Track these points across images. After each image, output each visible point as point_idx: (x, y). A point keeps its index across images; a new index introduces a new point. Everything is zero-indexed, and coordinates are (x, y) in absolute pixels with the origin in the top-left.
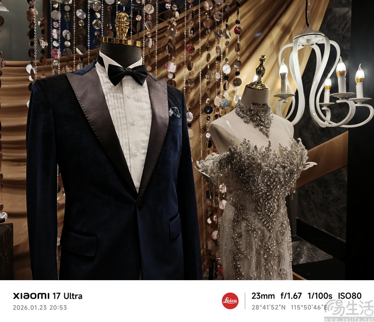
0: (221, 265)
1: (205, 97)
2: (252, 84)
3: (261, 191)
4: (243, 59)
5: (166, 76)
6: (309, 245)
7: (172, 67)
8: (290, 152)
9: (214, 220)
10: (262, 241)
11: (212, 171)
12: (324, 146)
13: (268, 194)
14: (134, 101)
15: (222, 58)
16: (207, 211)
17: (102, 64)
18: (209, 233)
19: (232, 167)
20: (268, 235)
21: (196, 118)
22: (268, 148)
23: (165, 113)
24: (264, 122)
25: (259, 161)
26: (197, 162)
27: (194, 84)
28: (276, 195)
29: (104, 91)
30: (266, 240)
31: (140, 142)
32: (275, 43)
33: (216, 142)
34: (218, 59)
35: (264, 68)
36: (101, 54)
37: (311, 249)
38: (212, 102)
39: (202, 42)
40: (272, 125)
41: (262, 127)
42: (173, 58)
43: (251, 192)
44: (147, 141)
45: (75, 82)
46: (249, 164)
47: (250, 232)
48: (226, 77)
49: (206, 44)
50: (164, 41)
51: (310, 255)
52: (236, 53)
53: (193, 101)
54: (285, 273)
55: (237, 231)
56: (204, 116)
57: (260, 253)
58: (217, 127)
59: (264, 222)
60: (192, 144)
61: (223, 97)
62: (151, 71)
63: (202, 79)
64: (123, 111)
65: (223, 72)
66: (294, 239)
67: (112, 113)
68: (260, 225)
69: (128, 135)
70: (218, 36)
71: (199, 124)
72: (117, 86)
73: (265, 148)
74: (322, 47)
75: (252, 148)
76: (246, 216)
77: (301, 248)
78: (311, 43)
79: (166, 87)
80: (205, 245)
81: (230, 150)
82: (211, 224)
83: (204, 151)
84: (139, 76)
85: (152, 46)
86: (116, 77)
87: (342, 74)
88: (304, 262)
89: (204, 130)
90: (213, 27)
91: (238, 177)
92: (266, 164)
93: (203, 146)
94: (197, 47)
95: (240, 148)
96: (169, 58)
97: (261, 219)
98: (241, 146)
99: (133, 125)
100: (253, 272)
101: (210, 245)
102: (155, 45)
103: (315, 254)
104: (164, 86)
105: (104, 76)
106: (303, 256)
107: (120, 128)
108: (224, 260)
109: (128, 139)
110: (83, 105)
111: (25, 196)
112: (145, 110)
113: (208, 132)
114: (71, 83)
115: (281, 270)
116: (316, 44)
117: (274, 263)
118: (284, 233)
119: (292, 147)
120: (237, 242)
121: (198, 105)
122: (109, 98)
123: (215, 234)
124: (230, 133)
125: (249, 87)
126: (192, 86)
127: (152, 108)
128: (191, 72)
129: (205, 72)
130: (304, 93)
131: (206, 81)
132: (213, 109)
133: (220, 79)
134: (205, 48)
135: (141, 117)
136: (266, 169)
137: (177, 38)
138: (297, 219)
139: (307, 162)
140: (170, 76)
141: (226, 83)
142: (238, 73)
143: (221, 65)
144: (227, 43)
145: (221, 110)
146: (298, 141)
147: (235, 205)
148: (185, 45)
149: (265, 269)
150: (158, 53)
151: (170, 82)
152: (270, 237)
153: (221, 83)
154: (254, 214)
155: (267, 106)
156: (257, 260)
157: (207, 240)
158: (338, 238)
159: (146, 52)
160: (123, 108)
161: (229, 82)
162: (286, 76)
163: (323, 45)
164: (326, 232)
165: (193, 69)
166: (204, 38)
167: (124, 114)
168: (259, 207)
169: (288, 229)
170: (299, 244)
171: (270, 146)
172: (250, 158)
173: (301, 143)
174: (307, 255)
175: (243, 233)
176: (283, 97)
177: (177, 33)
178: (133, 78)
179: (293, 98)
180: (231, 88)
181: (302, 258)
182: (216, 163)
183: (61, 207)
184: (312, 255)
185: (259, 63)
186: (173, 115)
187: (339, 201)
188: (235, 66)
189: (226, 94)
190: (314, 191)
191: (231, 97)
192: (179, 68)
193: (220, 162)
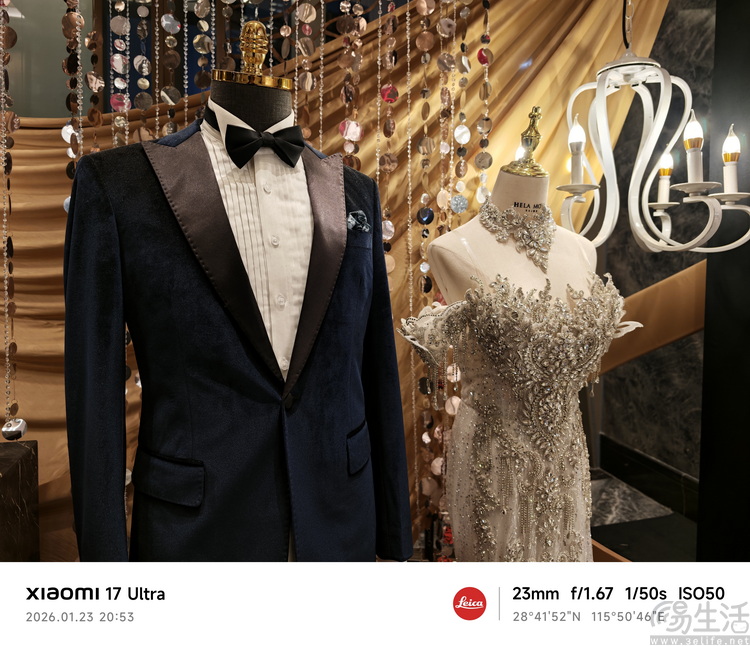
0: (449, 527)
1: (418, 190)
2: (514, 164)
3: (531, 379)
4: (494, 115)
5: (341, 149)
6: (624, 487)
7: (353, 131)
8: (590, 302)
9: (436, 436)
10: (531, 478)
11: (432, 338)
12: (657, 289)
13: (544, 385)
14: (278, 199)
15: (452, 112)
16: (421, 419)
17: (214, 124)
18: (425, 463)
19: (472, 330)
20: (544, 467)
21: (401, 233)
22: (545, 293)
23: (339, 222)
24: (536, 241)
25: (527, 319)
26: (403, 321)
27: (396, 165)
28: (561, 387)
29: (218, 178)
30: (540, 477)
31: (291, 281)
32: (561, 81)
33: (441, 282)
34: (446, 113)
35: (537, 132)
36: (212, 105)
37: (630, 495)
38: (433, 200)
39: (414, 79)
40: (553, 247)
41: (533, 252)
42: (355, 112)
43: (511, 382)
44: (303, 279)
45: (160, 161)
46: (507, 324)
47: (508, 460)
48: (460, 151)
49: (421, 85)
50: (337, 77)
51: (627, 508)
52: (481, 102)
53: (394, 199)
54: (577, 541)
55: (482, 458)
56: (417, 228)
57: (527, 502)
58: (443, 251)
59: (536, 440)
60: (393, 285)
61: (456, 191)
62: (311, 139)
63: (413, 154)
64: (257, 219)
65: (455, 140)
66: (594, 476)
67: (235, 223)
68: (527, 447)
69: (266, 267)
70: (445, 68)
71: (407, 245)
72: (244, 168)
73: (538, 292)
74: (654, 89)
75: (513, 294)
76: (500, 428)
77: (608, 494)
78: (633, 81)
79: (341, 171)
80: (417, 485)
81: (468, 297)
82: (430, 443)
83: (416, 300)
84: (287, 149)
85: (312, 88)
86: (241, 151)
87: (695, 143)
88: (615, 521)
89: (417, 256)
90: (435, 50)
91: (484, 351)
92: (540, 324)
93: (415, 288)
94: (403, 90)
95: (490, 294)
96: (347, 112)
97: (531, 435)
98: (491, 290)
99: (276, 246)
100: (513, 539)
101: (428, 487)
102: (318, 87)
103: (638, 505)
104: (338, 169)
105: (216, 148)
106: (613, 509)
107: (249, 252)
108: (455, 516)
109: (267, 274)
110: (176, 207)
111: (63, 388)
112: (300, 216)
113: (424, 260)
114: (152, 161)
115: (568, 536)
116: (644, 83)
117: (555, 521)
118: (576, 462)
119: (592, 291)
120: (482, 480)
121: (404, 206)
122: (228, 192)
123: (437, 465)
124: (469, 262)
125: (508, 171)
126: (393, 169)
127: (314, 213)
128: (390, 139)
129: (418, 139)
130: (618, 183)
131: (420, 157)
132: (435, 214)
133: (449, 155)
134: (419, 92)
135: (291, 230)
136: (541, 335)
137: (362, 71)
138: (602, 436)
139: (622, 320)
140: (349, 149)
141: (460, 162)
142: (484, 143)
143: (451, 126)
144: (463, 83)
145: (450, 217)
146: (605, 280)
147: (477, 406)
148: (379, 86)
149: (537, 534)
150: (324, 103)
151: (349, 160)
152: (547, 471)
153: (451, 162)
154: (515, 425)
155: (544, 210)
156: (522, 515)
157: (421, 475)
158: (684, 474)
159: (300, 100)
160: (256, 213)
161: (467, 160)
162: (583, 148)
163: (659, 84)
164: (659, 461)
165: (394, 135)
166: (418, 72)
167: (258, 225)
168: (526, 409)
169: (583, 454)
170: (606, 485)
171: (549, 289)
172: (509, 314)
173: (610, 283)
174: (621, 506)
175: (495, 463)
176: (574, 191)
177: (363, 63)
178: (275, 152)
179: (596, 193)
180: (471, 172)
181: (610, 512)
182: (440, 324)
183: (134, 407)
184: (630, 506)
185: (528, 122)
186: (355, 227)
187: (687, 401)
188: (479, 128)
189: (461, 185)
190: (636, 379)
191: (471, 190)
192: (366, 132)
193: (449, 320)
